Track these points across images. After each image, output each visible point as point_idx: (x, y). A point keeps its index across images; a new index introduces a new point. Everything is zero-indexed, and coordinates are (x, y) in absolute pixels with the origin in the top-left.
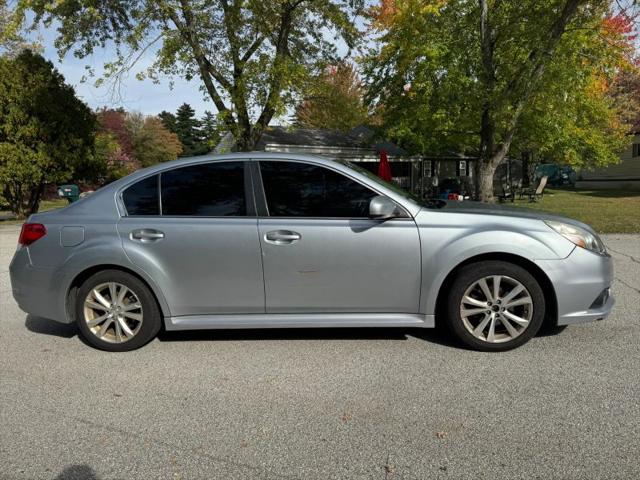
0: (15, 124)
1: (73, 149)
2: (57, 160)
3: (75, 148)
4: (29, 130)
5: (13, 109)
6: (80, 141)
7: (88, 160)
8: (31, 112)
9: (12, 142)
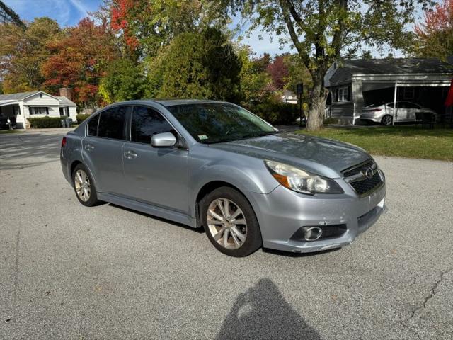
0: (197, 72)
1: (225, 86)
2: (217, 93)
3: (226, 85)
4: (202, 75)
5: (195, 63)
6: (229, 80)
7: (234, 93)
8: (204, 65)
9: (194, 83)
